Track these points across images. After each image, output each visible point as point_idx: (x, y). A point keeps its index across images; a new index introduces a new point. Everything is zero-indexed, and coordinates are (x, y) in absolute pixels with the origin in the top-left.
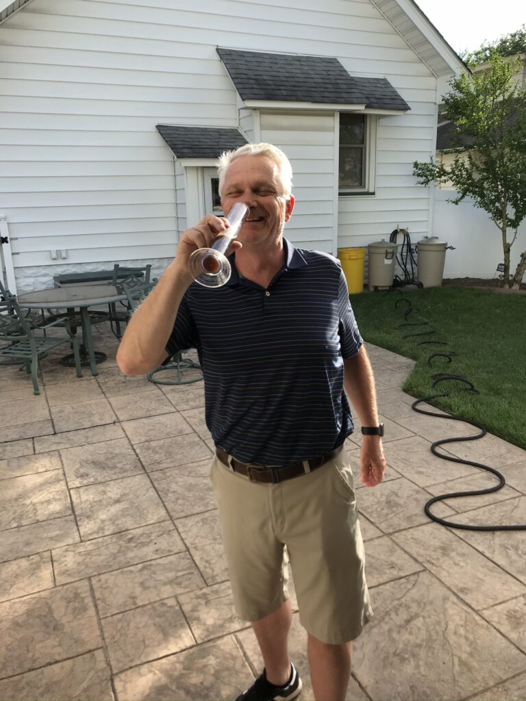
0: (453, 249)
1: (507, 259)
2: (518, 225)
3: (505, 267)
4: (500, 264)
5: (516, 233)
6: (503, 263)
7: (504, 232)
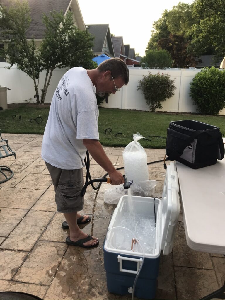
0: (10, 90)
1: (37, 93)
2: (39, 77)
3: (37, 96)
4: (35, 95)
5: (38, 81)
6: (36, 94)
7: (35, 81)
